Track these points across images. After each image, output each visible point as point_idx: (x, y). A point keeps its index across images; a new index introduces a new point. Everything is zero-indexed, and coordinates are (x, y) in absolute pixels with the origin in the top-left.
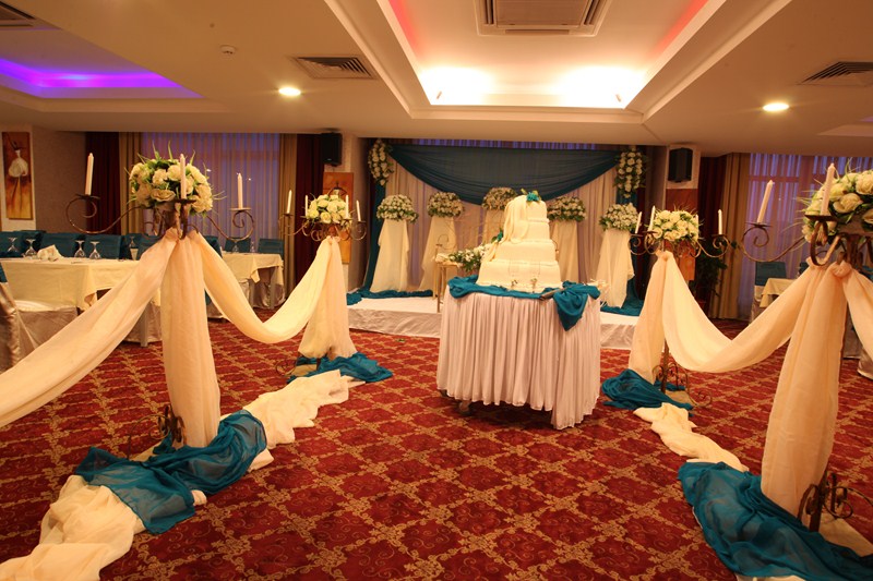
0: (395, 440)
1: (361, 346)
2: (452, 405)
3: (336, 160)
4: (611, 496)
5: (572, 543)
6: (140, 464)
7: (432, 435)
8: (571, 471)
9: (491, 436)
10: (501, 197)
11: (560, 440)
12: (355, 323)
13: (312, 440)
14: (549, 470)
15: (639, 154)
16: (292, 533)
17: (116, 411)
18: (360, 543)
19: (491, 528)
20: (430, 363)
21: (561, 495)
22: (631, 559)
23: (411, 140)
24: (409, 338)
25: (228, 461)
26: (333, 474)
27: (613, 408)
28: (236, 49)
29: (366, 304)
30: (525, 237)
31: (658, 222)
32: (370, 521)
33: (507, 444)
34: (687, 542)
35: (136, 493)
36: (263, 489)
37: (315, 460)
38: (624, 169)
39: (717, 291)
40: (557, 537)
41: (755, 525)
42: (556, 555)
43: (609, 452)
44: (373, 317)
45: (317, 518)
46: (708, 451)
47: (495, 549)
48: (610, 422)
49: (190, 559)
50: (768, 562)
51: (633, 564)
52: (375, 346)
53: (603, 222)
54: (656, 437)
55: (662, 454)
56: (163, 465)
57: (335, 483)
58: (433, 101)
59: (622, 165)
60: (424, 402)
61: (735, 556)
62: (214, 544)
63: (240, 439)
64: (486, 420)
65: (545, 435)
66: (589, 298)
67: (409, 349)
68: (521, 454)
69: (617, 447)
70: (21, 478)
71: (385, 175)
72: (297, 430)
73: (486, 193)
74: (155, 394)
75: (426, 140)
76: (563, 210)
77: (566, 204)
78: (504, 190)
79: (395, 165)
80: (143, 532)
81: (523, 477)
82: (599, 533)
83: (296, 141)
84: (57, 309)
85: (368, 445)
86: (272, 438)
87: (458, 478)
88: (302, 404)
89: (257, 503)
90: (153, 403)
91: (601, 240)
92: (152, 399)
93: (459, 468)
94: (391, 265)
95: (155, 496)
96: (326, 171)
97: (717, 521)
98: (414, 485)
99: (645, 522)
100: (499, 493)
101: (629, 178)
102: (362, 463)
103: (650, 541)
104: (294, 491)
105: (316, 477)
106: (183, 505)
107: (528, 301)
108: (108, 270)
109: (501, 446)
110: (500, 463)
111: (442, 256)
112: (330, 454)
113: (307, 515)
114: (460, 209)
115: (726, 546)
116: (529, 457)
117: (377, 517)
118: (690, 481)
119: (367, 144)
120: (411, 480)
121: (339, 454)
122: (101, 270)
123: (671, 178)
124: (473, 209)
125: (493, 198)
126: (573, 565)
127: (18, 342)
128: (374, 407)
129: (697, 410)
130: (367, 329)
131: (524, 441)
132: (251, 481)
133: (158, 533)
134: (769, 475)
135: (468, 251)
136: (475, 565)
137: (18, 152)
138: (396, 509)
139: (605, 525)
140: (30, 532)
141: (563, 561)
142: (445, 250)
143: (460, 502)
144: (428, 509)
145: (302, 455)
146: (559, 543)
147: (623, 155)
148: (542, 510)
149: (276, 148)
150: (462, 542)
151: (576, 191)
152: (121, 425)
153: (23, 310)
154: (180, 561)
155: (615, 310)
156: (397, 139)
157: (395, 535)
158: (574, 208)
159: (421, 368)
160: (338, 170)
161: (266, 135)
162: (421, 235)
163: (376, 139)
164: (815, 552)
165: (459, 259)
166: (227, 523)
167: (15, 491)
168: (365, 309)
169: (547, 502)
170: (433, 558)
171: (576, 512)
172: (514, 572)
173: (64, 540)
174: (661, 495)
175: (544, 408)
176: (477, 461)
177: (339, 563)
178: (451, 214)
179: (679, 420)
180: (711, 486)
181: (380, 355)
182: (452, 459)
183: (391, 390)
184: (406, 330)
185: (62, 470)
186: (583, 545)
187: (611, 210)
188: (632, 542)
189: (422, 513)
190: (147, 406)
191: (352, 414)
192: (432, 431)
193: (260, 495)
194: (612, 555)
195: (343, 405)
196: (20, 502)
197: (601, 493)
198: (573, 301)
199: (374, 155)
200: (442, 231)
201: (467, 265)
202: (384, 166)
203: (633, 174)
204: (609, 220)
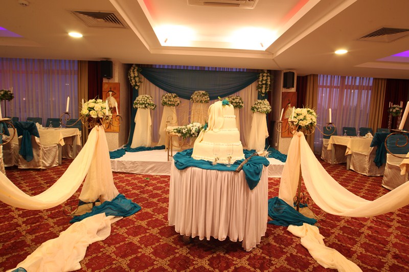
3: (110, 76)
10: (200, 96)
12: (121, 169)
15: (268, 74)
20: (164, 196)
23: (152, 65)
24: (152, 176)
28: (29, 3)
29: (128, 157)
30: (222, 128)
31: (295, 115)
38: (262, 82)
44: (132, 165)
52: (132, 184)
53: (253, 109)
58: (163, 44)
59: (261, 79)
66: (263, 166)
67: (153, 185)
71: (138, 84)
73: (192, 93)
75: (160, 66)
76: (232, 103)
77: (234, 99)
78: (202, 92)
79: (143, 78)
83: (87, 65)
94: (142, 132)
96: (104, 82)
101: (264, 86)
107: (227, 172)
111: (170, 128)
114: (178, 102)
119: (128, 67)
123: (285, 86)
124: (186, 101)
125: (196, 97)
128: (127, 241)
130: (128, 172)
135: (184, 127)
142: (171, 125)
147: (261, 74)
149: (76, 68)
151: (238, 92)
156: (144, 65)
158: (237, 101)
159: (158, 200)
160: (111, 81)
162: (158, 116)
163: (132, 64)
165: (179, 131)
168: (126, 160)
175: (238, 239)
178: (174, 105)
179: (315, 236)
181: (135, 191)
184: (150, 171)
187: (256, 103)
191: (111, 250)
195: (105, 241)
198: (255, 171)
199: (132, 73)
200: (169, 114)
201: (184, 135)
202: (137, 79)
203: (266, 84)
204: (256, 108)
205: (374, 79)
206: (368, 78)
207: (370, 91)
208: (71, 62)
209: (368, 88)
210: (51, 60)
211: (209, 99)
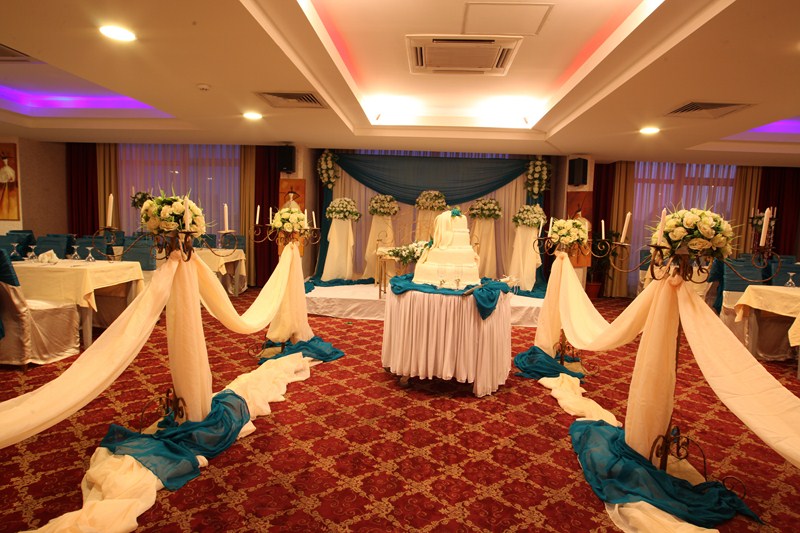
0: (351, 410)
1: (316, 329)
2: (396, 380)
3: (291, 168)
4: (517, 449)
5: (488, 485)
6: (151, 436)
7: (380, 405)
8: (488, 431)
9: (426, 404)
10: (431, 199)
11: (480, 406)
12: (311, 309)
13: (285, 412)
14: (471, 430)
15: (544, 162)
16: (278, 485)
17: (119, 393)
18: (330, 491)
19: (428, 476)
20: (375, 343)
21: (480, 449)
22: (530, 495)
23: (353, 150)
24: (356, 321)
25: (221, 432)
26: (305, 438)
27: (522, 378)
28: (210, 86)
29: (319, 292)
31: (556, 229)
32: (336, 474)
33: (439, 410)
34: (571, 481)
35: (154, 459)
36: (250, 453)
37: (288, 428)
38: (533, 175)
39: (611, 275)
40: (476, 480)
41: (619, 467)
42: (476, 494)
43: (517, 414)
44: (326, 304)
45: (295, 473)
46: (593, 411)
47: (431, 491)
48: (520, 390)
49: (202, 508)
50: (627, 493)
51: (532, 498)
52: (328, 329)
53: (516, 220)
54: (555, 401)
55: (558, 415)
56: (170, 437)
57: (307, 446)
58: (373, 122)
59: (531, 171)
60: (372, 377)
61: (604, 489)
62: (219, 496)
63: (229, 414)
64: (422, 391)
65: (469, 402)
66: (501, 293)
67: (357, 331)
68: (449, 419)
69: (524, 411)
70: (55, 451)
71: (333, 180)
72: (271, 404)
73: (419, 195)
74: (149, 376)
75: (366, 151)
76: (482, 210)
77: (485, 205)
78: (433, 193)
79: (340, 171)
80: (163, 489)
81: (451, 436)
82: (508, 477)
83: (254, 151)
84: (61, 306)
85: (330, 414)
86: (253, 412)
87: (401, 439)
88: (274, 382)
89: (248, 464)
90: (149, 385)
91: (514, 234)
92: (148, 381)
93: (402, 431)
94: (338, 259)
95: (168, 462)
96: (281, 177)
97: (594, 464)
98: (368, 446)
99: (542, 468)
100: (433, 450)
101: (537, 182)
102: (327, 429)
103: (545, 481)
104: (275, 453)
105: (291, 442)
106: (190, 468)
107: (454, 297)
108: (103, 271)
109: (433, 412)
110: (434, 426)
111: (383, 250)
112: (300, 423)
113: (287, 471)
114: (396, 209)
115: (599, 482)
116: (456, 420)
117: (341, 471)
118: (577, 435)
119: (317, 154)
120: (366, 442)
121: (307, 422)
122: (96, 272)
123: (571, 183)
124: (408, 208)
125: (424, 200)
126: (489, 501)
127: (29, 336)
128: (331, 383)
129: (588, 378)
130: (320, 313)
131: (452, 407)
132: (240, 447)
133: (174, 490)
134: (629, 429)
135: (404, 247)
136: (417, 504)
137: (6, 161)
138: (356, 465)
139: (512, 471)
140: (73, 493)
141: (481, 498)
142: (384, 245)
143: (404, 457)
144: (379, 464)
145: (278, 424)
146: (478, 485)
147: (531, 163)
148: (466, 461)
149: (237, 156)
150: (406, 487)
151: (493, 193)
152: (126, 405)
153: (33, 308)
154: (195, 510)
155: (526, 294)
156: (342, 150)
157: (355, 484)
158: (491, 208)
159: (367, 348)
160: (292, 176)
161: (228, 146)
162: (363, 233)
163: (324, 150)
164: (660, 485)
165: (397, 254)
166: (227, 480)
167: (52, 461)
168: (318, 296)
169: (470, 455)
170: (385, 500)
171: (491, 462)
172: (446, 507)
173: (103, 498)
174: (556, 447)
175: (467, 381)
176: (415, 425)
177: (316, 506)
178: (389, 214)
179: (573, 387)
180: (591, 438)
181: (333, 337)
182: (396, 424)
183: (345, 368)
184: (353, 314)
185: (87, 444)
186: (496, 486)
187: (522, 210)
188: (532, 483)
189: (375, 466)
190: (144, 387)
191: (314, 389)
192: (379, 402)
193: (250, 457)
194: (516, 493)
195: (306, 381)
196: (59, 470)
197: (510, 447)
198: (488, 297)
199: (323, 163)
200: (382, 228)
201: (404, 259)
202: (331, 173)
203: (540, 179)
204: (520, 218)
205: (738, 167)
206: (727, 167)
207: (731, 189)
208: (230, 147)
209: (726, 182)
210: (200, 146)
211: (444, 204)
